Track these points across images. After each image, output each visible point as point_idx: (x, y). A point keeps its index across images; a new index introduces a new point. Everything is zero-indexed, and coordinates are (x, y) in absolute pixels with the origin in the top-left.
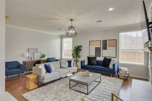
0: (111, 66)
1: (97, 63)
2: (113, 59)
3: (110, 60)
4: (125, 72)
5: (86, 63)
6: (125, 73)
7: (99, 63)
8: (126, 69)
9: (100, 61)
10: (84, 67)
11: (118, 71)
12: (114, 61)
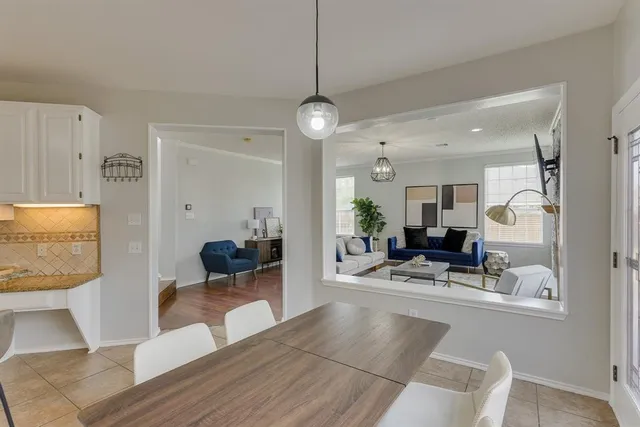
0: (467, 248)
1: (429, 245)
2: (470, 232)
3: (462, 235)
4: (502, 259)
5: (401, 244)
6: (500, 262)
7: (435, 244)
8: (502, 254)
9: (437, 239)
10: (395, 255)
11: (485, 258)
12: (474, 236)
